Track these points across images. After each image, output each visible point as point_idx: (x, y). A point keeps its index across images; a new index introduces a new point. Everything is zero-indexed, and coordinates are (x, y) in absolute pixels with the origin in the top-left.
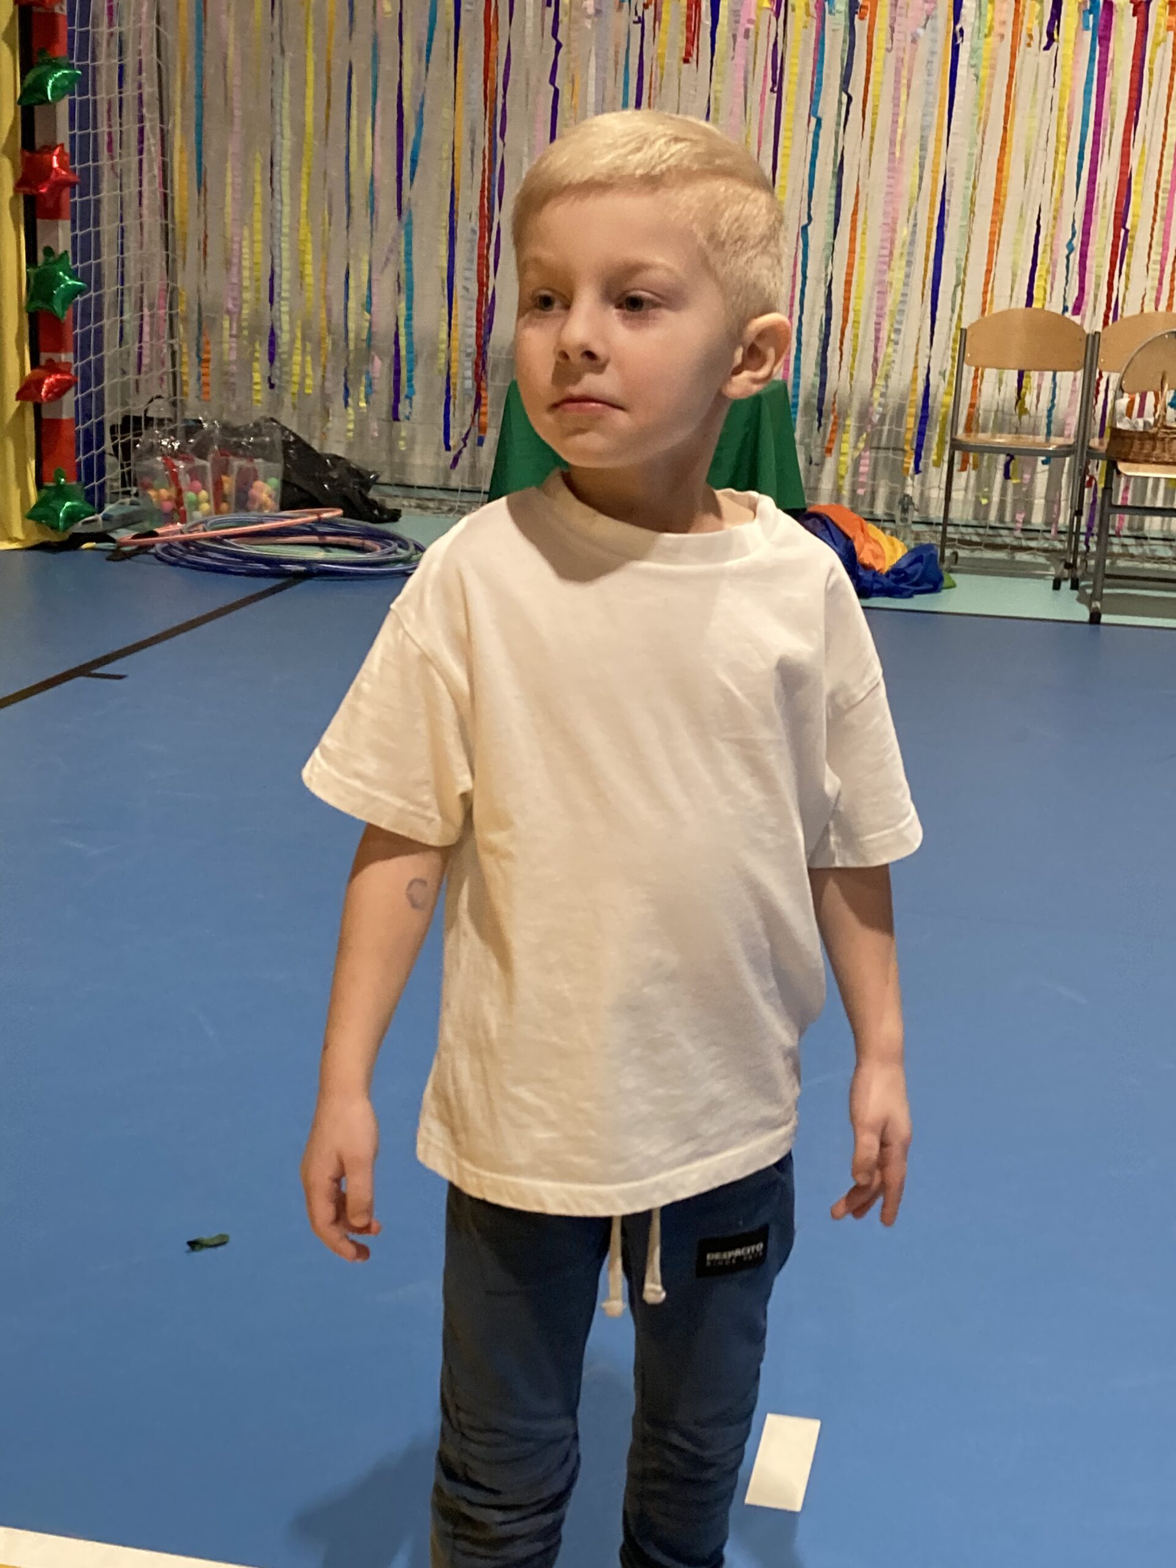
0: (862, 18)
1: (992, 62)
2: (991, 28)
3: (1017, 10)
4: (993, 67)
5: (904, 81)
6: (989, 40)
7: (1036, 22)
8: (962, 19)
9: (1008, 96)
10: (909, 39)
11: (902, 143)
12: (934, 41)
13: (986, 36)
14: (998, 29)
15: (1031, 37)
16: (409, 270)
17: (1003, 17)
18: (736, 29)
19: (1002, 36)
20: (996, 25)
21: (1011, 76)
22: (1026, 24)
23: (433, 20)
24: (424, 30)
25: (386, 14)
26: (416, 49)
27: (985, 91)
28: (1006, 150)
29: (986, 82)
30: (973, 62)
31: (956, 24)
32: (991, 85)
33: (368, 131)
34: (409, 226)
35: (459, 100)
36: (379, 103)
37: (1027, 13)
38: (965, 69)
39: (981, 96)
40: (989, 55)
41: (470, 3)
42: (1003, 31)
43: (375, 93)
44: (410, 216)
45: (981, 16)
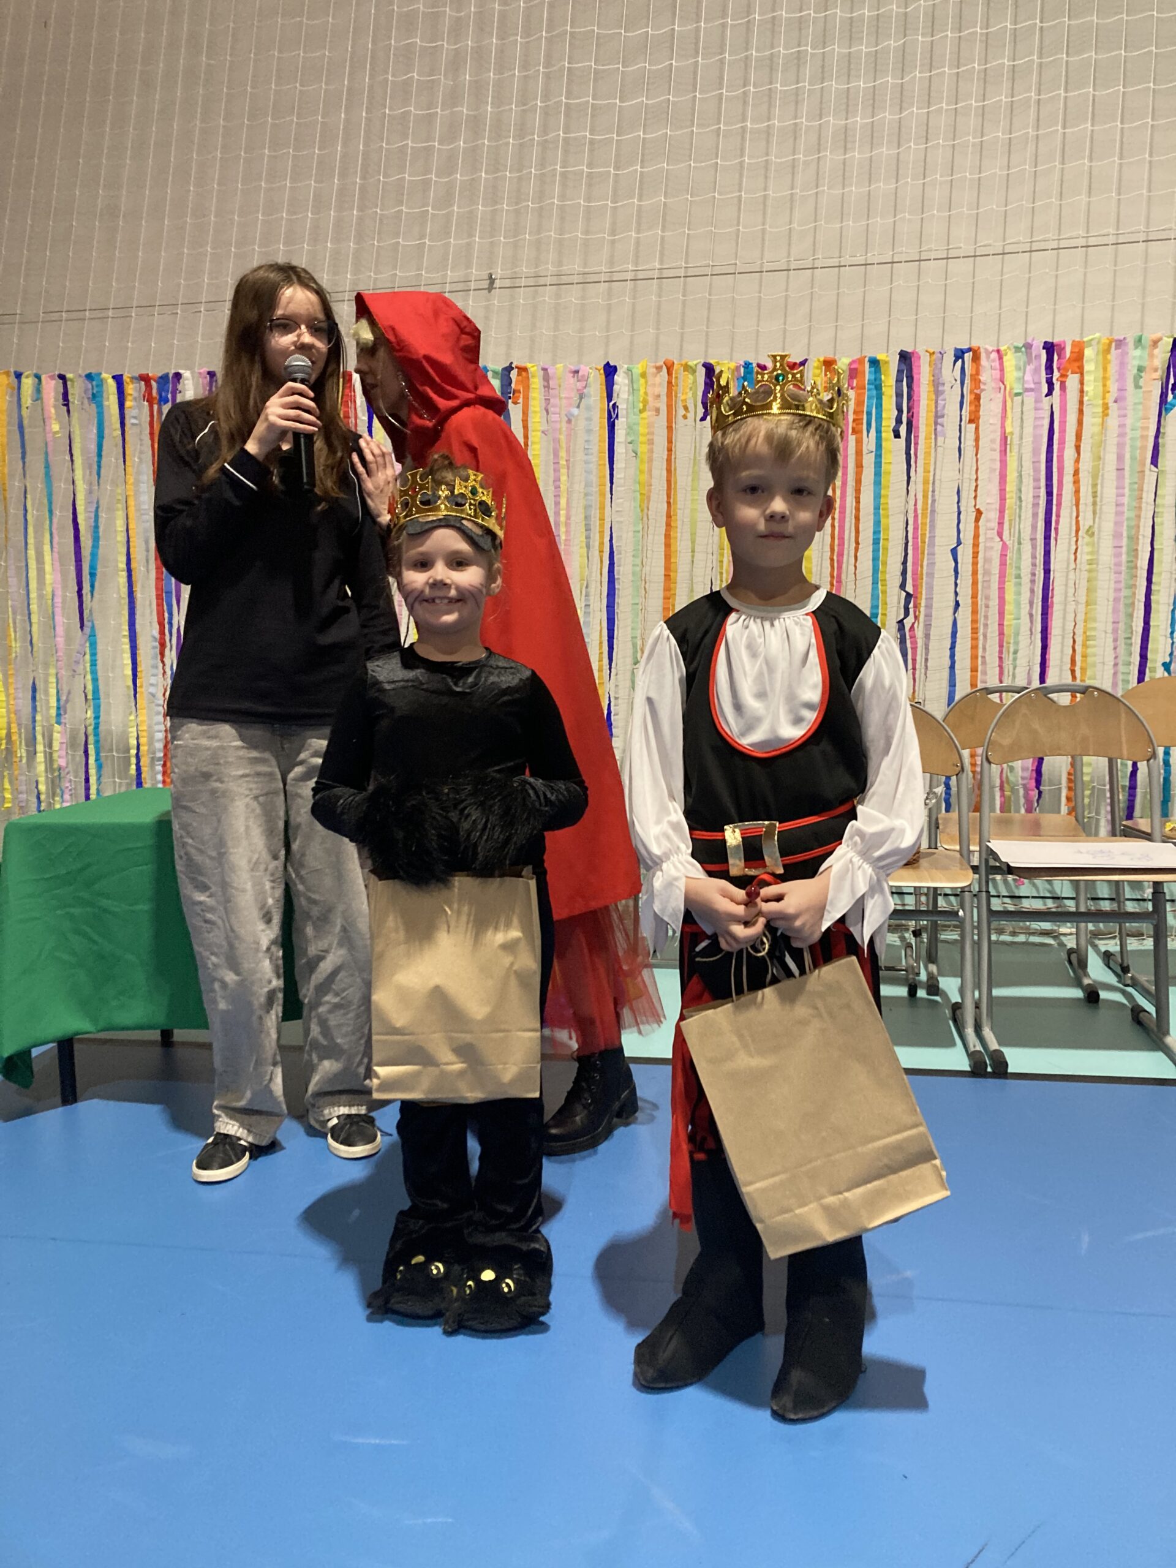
0: (515, 403)
1: (650, 437)
2: (645, 403)
3: (669, 383)
4: (651, 442)
5: (563, 462)
6: (644, 415)
7: (690, 394)
8: (615, 395)
9: (669, 471)
10: (565, 419)
11: (567, 525)
12: (589, 419)
13: (641, 411)
14: (652, 403)
15: (686, 408)
16: (95, 680)
17: (657, 391)
19: (657, 410)
20: (650, 399)
21: (670, 450)
22: (681, 397)
23: (101, 436)
24: (93, 447)
25: (56, 433)
26: (87, 466)
27: (645, 467)
28: (673, 524)
29: (645, 457)
30: (629, 440)
31: (610, 400)
32: (650, 460)
33: (47, 548)
34: (92, 637)
35: (132, 510)
36: (55, 520)
37: (681, 384)
38: (623, 446)
39: (641, 472)
40: (646, 431)
41: (135, 418)
42: (658, 405)
43: (51, 512)
44: (93, 628)
45: (633, 391)
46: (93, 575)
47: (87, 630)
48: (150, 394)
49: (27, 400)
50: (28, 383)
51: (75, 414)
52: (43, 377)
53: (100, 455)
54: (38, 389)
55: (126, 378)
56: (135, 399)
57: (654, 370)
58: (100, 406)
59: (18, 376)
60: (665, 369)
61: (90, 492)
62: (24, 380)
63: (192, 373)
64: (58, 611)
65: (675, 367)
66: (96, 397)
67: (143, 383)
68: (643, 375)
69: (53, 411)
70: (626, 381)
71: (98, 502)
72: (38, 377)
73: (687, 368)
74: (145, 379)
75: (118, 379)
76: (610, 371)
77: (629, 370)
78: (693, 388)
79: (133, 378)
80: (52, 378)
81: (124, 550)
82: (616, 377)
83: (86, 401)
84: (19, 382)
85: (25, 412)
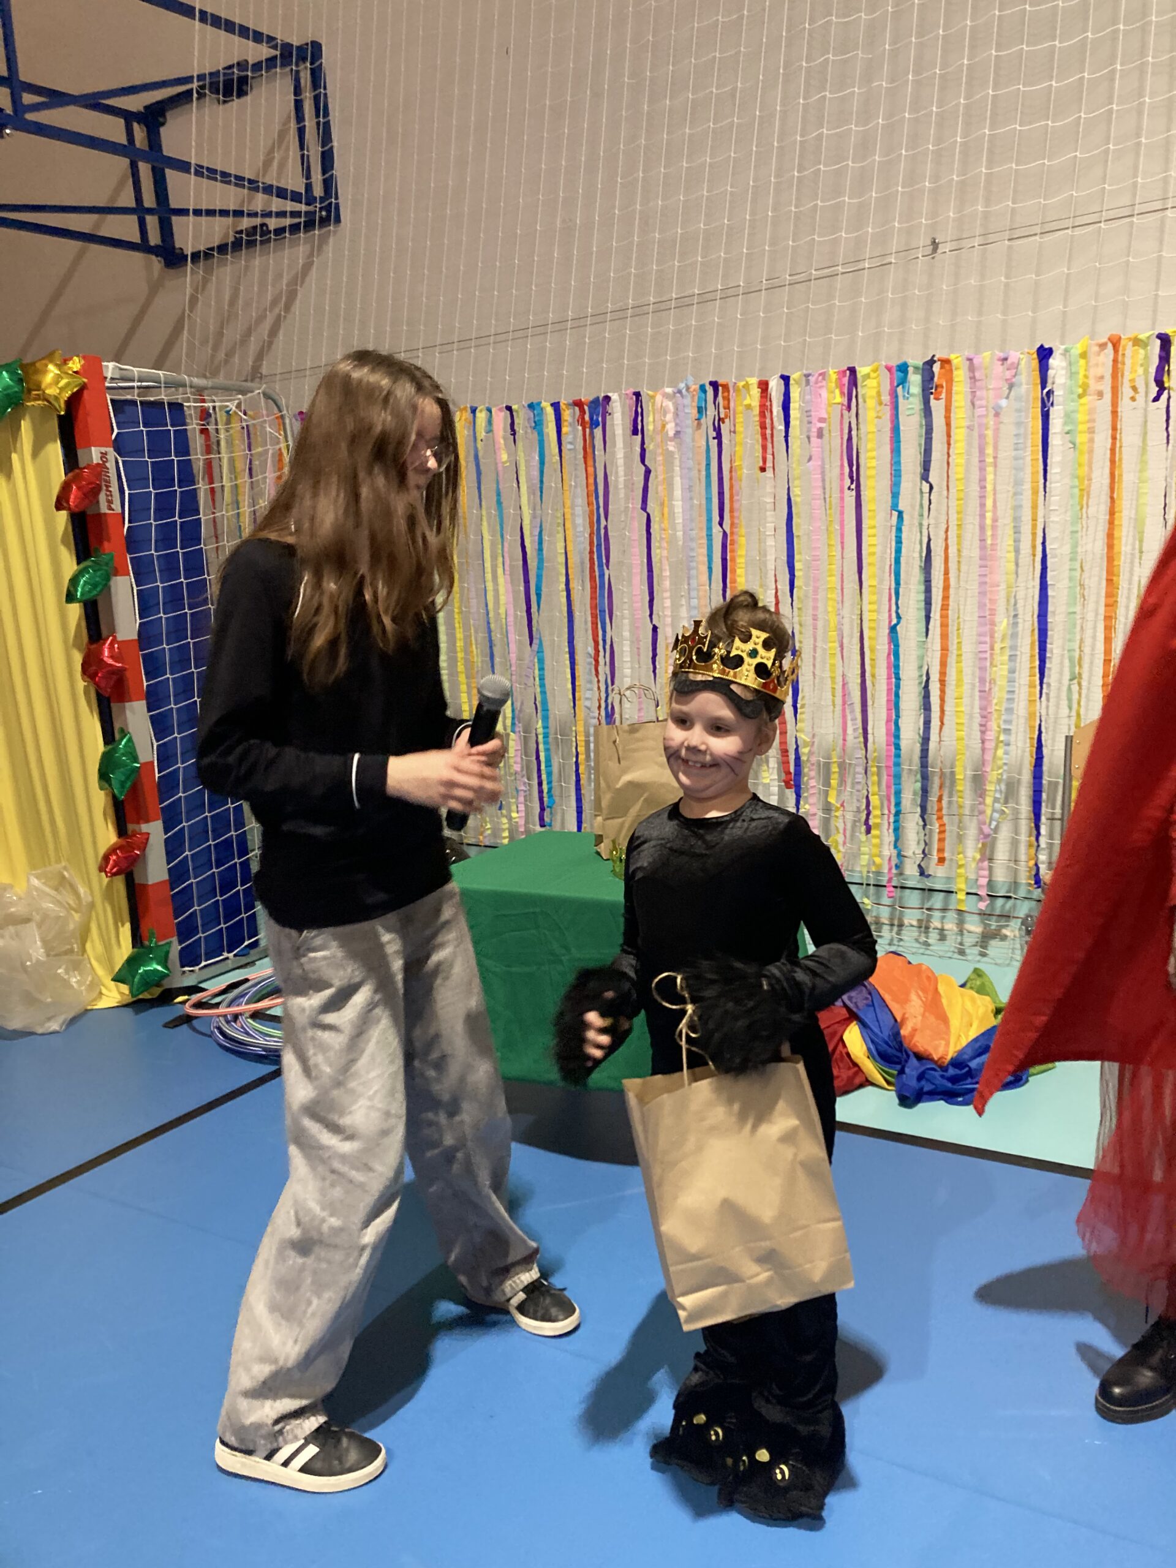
0: (937, 399)
1: (1092, 425)
2: (1085, 387)
3: (1115, 361)
4: (1091, 431)
5: (990, 460)
6: (1084, 400)
7: (1140, 371)
8: (1050, 381)
9: (1113, 462)
10: (992, 412)
11: (994, 528)
13: (1080, 396)
14: (1094, 386)
15: (1134, 389)
17: (1100, 371)
18: (809, 430)
19: (1100, 393)
20: (1091, 381)
21: (1114, 438)
22: (1128, 376)
23: (542, 462)
24: (536, 473)
25: (504, 463)
26: (531, 491)
27: (1084, 459)
28: (1116, 522)
29: (1085, 448)
30: (1067, 428)
31: (1043, 387)
32: (1091, 451)
33: (500, 571)
34: (540, 651)
35: (569, 533)
36: (506, 545)
37: (1128, 362)
38: (1059, 437)
39: (1080, 465)
40: (1087, 418)
41: (571, 443)
42: (1100, 387)
43: (502, 536)
44: (541, 644)
45: (1072, 375)
46: (539, 595)
47: (535, 646)
48: (583, 419)
49: (481, 433)
50: (481, 416)
51: (520, 443)
52: (493, 410)
53: (542, 482)
54: (490, 422)
55: (562, 406)
56: (570, 424)
57: (1096, 349)
58: (541, 434)
59: (474, 411)
60: (1110, 345)
61: (534, 516)
62: (478, 414)
63: (620, 396)
64: (511, 629)
65: (1123, 342)
66: (538, 425)
67: (577, 409)
68: (1084, 355)
69: (502, 441)
70: (1064, 364)
71: (541, 526)
72: (489, 410)
73: (1137, 342)
74: (578, 404)
75: (556, 406)
76: (1044, 354)
77: (1066, 351)
78: (1145, 365)
79: (568, 405)
80: (500, 410)
81: (564, 571)
82: (1051, 361)
83: (529, 431)
84: (474, 416)
85: (479, 445)
